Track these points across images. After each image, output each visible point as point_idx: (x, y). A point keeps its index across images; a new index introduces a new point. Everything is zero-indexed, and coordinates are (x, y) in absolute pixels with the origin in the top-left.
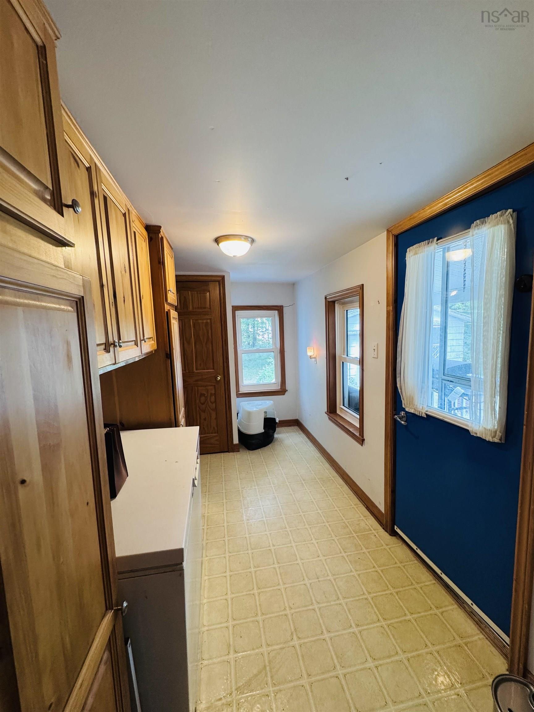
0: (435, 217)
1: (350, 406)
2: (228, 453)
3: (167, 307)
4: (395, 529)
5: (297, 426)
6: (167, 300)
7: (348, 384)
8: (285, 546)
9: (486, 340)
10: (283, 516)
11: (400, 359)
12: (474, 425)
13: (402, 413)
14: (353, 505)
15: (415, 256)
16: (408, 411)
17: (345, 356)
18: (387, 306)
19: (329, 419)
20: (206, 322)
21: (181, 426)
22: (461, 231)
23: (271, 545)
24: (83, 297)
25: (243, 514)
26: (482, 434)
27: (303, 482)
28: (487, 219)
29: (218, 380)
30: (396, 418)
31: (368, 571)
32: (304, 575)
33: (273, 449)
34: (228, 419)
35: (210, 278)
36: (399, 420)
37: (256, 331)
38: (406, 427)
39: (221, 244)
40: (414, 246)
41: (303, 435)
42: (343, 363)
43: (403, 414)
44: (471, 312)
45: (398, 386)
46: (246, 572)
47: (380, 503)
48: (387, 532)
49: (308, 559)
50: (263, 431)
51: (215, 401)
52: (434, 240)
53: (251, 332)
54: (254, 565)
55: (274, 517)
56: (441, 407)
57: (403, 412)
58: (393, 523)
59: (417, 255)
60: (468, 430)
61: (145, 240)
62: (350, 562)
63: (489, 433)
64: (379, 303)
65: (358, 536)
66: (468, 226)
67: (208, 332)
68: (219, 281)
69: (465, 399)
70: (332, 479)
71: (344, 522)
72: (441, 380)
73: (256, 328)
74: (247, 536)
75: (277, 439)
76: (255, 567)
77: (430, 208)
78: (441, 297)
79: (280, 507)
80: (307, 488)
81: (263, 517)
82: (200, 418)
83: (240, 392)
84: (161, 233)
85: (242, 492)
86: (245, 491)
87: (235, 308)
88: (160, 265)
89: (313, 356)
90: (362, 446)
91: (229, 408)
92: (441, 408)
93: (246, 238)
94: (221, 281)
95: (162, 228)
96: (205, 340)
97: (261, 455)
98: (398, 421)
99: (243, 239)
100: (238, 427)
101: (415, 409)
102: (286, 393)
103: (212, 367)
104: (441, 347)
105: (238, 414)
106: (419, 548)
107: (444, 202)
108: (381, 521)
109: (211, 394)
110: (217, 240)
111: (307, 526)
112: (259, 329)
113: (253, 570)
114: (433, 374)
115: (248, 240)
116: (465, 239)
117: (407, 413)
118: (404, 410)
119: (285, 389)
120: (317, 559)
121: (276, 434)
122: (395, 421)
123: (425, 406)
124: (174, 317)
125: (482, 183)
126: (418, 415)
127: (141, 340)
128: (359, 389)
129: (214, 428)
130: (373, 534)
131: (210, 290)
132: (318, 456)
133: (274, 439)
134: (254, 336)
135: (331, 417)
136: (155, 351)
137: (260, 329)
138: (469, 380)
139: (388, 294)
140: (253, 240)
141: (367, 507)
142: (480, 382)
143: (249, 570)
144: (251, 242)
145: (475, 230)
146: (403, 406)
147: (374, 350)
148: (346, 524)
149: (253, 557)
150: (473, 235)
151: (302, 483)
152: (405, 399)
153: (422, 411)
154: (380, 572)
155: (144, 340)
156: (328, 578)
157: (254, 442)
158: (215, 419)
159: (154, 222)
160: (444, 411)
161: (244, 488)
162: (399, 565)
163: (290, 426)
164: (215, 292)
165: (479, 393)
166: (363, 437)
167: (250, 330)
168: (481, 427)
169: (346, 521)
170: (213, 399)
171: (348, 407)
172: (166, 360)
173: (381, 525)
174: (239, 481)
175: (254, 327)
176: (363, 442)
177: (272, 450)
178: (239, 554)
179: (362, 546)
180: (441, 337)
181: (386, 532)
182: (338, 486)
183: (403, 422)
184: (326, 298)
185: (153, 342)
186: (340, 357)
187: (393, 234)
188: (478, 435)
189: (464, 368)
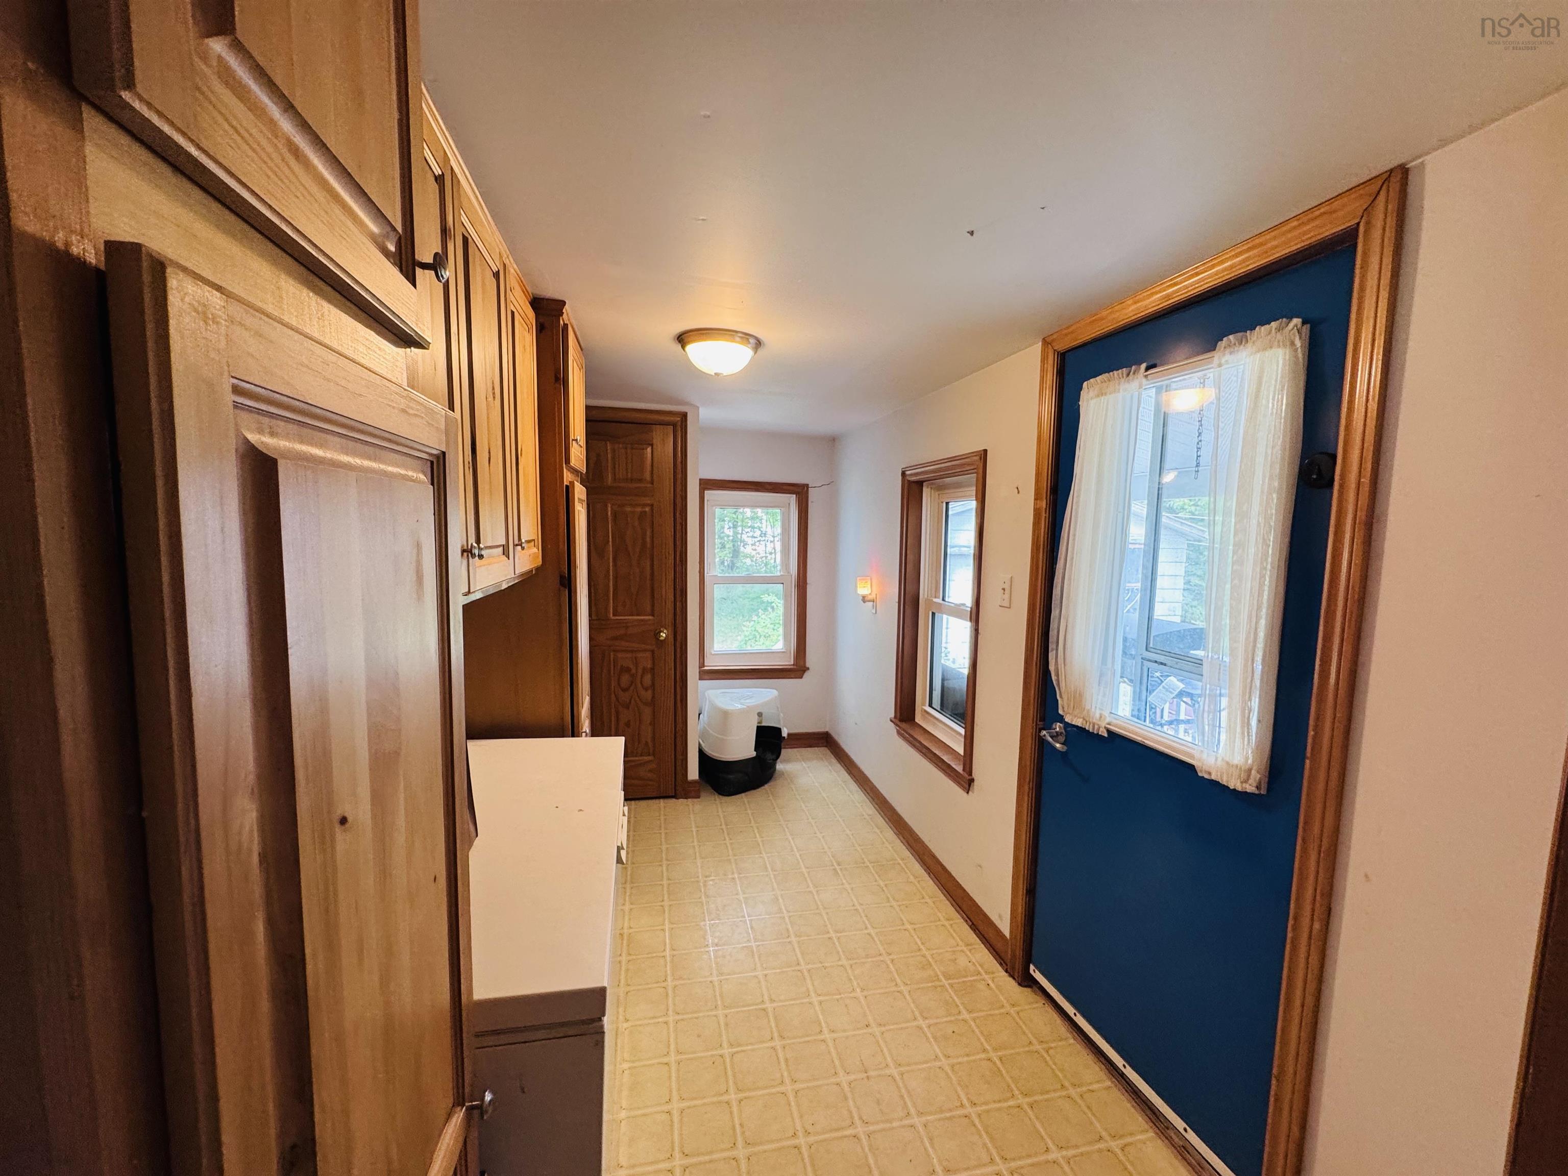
0: (1144, 321)
1: (943, 708)
2: (674, 800)
3: (568, 477)
4: (1031, 972)
5: (826, 746)
6: (568, 461)
7: (943, 662)
8: (798, 1002)
9: (1236, 581)
10: (793, 939)
11: (1058, 612)
12: (1205, 756)
13: (1058, 727)
14: (942, 918)
15: (1098, 399)
16: (1069, 722)
17: (939, 601)
18: (1036, 499)
19: (899, 733)
20: (641, 512)
21: (584, 734)
22: (1198, 354)
23: (766, 998)
24: (444, 453)
25: (706, 931)
26: (1222, 774)
27: (838, 868)
28: (1250, 335)
29: (662, 638)
30: (1045, 735)
31: (972, 1058)
32: (837, 1062)
33: (772, 794)
34: (679, 726)
35: (656, 417)
36: (1050, 739)
37: (739, 536)
38: (1064, 755)
39: (690, 348)
40: (1098, 378)
41: (838, 766)
42: (933, 614)
43: (1060, 727)
44: (1209, 520)
45: (1052, 668)
46: (712, 1056)
47: (1000, 917)
48: (1014, 978)
49: (844, 1031)
50: (754, 754)
51: (653, 685)
52: (1140, 369)
53: (728, 536)
54: (729, 1042)
55: (774, 940)
56: (1139, 714)
57: (1058, 724)
58: (1028, 958)
59: (1103, 398)
60: (1194, 766)
61: (531, 331)
62: (935, 1038)
63: (1236, 773)
64: (1018, 493)
65: (951, 985)
66: (1211, 347)
67: (644, 534)
68: (674, 425)
69: (1184, 702)
70: (899, 864)
71: (924, 956)
72: (1141, 660)
73: (740, 529)
74: (715, 979)
75: (782, 773)
76: (731, 1045)
77: (1135, 303)
78: (1149, 487)
79: (787, 919)
80: (844, 881)
81: (749, 941)
82: (618, 720)
83: (706, 668)
84: (565, 316)
85: (705, 886)
86: (711, 883)
87: (707, 485)
88: (557, 385)
89: (870, 597)
90: (968, 793)
91: (681, 701)
92: (1138, 718)
93: (746, 337)
94: (679, 423)
95: (566, 306)
96: (638, 550)
97: (748, 806)
98: (1049, 743)
99: (738, 339)
100: (700, 744)
101: (1084, 719)
102: (806, 675)
103: (648, 609)
104: (1143, 589)
105: (699, 715)
106: (1079, 1012)
107: (1164, 293)
108: (1002, 955)
109: (644, 669)
110: (682, 339)
111: (844, 962)
112: (747, 530)
113: (726, 1051)
114: (1125, 647)
115: (749, 343)
116: (1203, 372)
117: (1067, 725)
118: (1061, 719)
119: (805, 667)
120: (865, 1031)
121: (781, 762)
122: (1042, 742)
123: (1106, 713)
124: (581, 497)
125: (1244, 261)
126: (1091, 731)
127: (515, 545)
128: (966, 672)
129: (647, 743)
130: (983, 982)
131: (654, 441)
132: (870, 812)
133: (776, 775)
134: (734, 546)
135: (904, 730)
136: (537, 569)
137: (749, 530)
138: (1199, 662)
139: (1038, 474)
140: (760, 343)
141: (973, 924)
142: (1222, 668)
143: (720, 1052)
144: (754, 346)
145: (1224, 355)
146: (1060, 712)
147: (1004, 589)
148: (928, 960)
149: (727, 1025)
150: (1220, 365)
151: (835, 869)
152: (1065, 696)
153: (1099, 723)
154: (998, 1062)
155: (521, 545)
156: (888, 1072)
157: (731, 777)
158: (650, 724)
159: (551, 291)
160: (1144, 724)
161: (710, 876)
162: (1037, 1047)
163: (811, 746)
164: (664, 446)
165: (1218, 692)
166: (970, 773)
167: (727, 532)
168: (1220, 759)
169: (927, 953)
170: (648, 679)
171: (939, 710)
172: (559, 590)
173: (1001, 964)
174: (699, 861)
175: (735, 527)
176: (970, 786)
177: (771, 798)
178: (697, 1018)
179: (961, 1007)
180: (1145, 572)
181: (1011, 979)
182: (912, 878)
183: (1058, 745)
184: (903, 474)
185: (535, 550)
186: (929, 602)
187: (1055, 350)
188: (1213, 777)
189: (1189, 637)
